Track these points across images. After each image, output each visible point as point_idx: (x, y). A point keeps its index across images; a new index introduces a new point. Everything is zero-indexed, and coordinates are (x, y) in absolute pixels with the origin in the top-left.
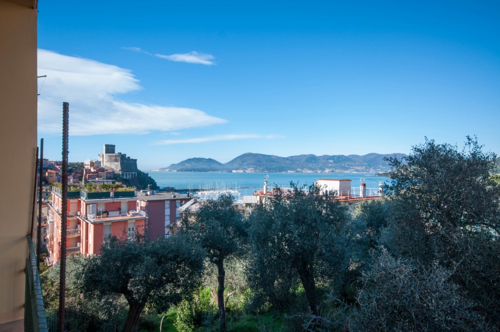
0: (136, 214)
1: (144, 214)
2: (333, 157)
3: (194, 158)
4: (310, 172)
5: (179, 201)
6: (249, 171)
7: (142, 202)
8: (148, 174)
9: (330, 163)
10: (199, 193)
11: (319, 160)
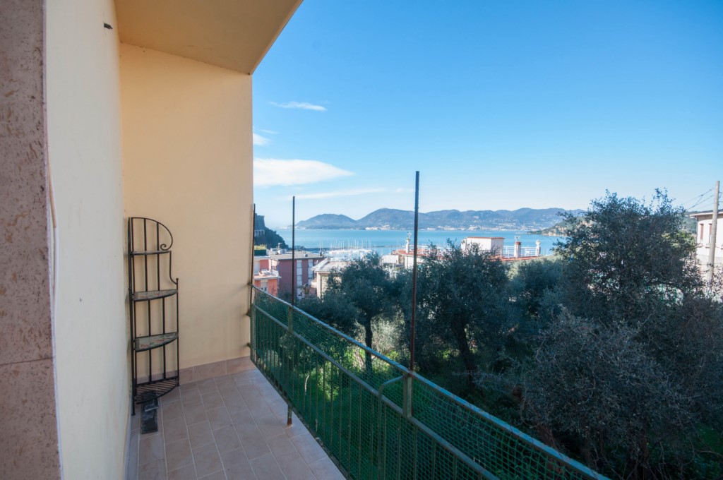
0: (268, 274)
1: (276, 274)
2: (478, 213)
3: (325, 215)
4: (452, 229)
5: (312, 261)
6: (384, 228)
7: (273, 261)
8: (275, 232)
9: (476, 219)
10: (331, 253)
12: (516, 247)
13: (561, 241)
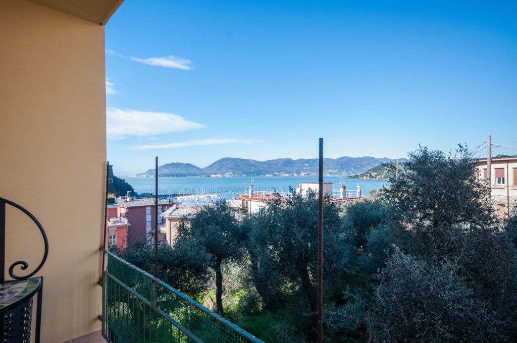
0: (117, 222)
1: (125, 221)
2: (308, 161)
3: (172, 163)
4: (287, 175)
5: (161, 207)
6: (227, 175)
7: (122, 209)
8: (124, 180)
9: (306, 166)
10: (179, 198)
11: (295, 163)
12: (342, 190)
13: (385, 187)
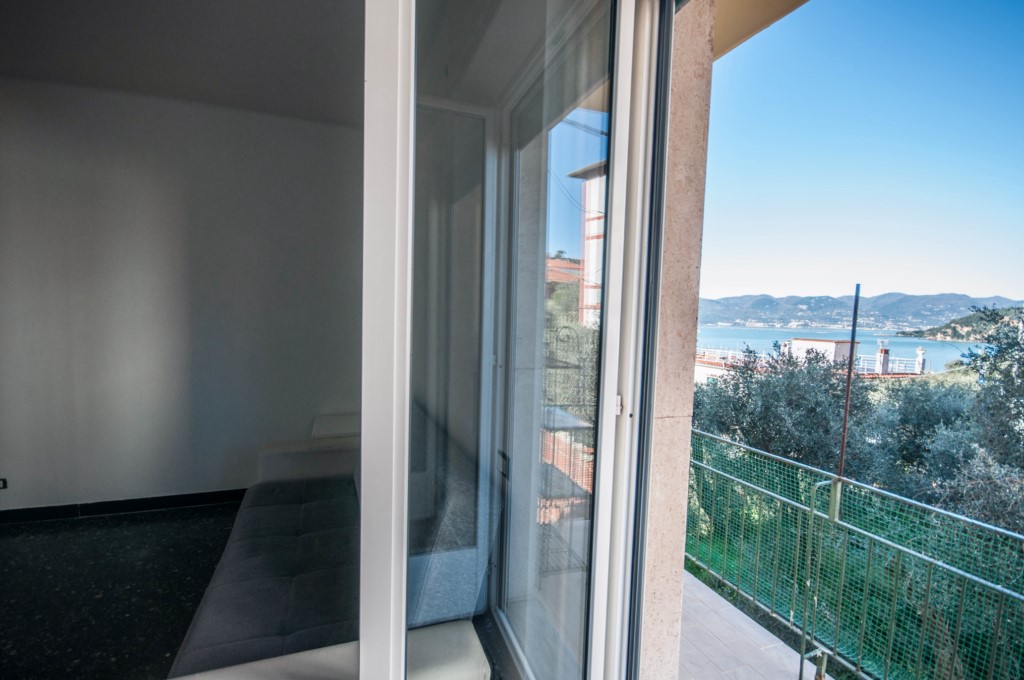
4: (760, 325)
9: (802, 310)
12: (879, 357)
